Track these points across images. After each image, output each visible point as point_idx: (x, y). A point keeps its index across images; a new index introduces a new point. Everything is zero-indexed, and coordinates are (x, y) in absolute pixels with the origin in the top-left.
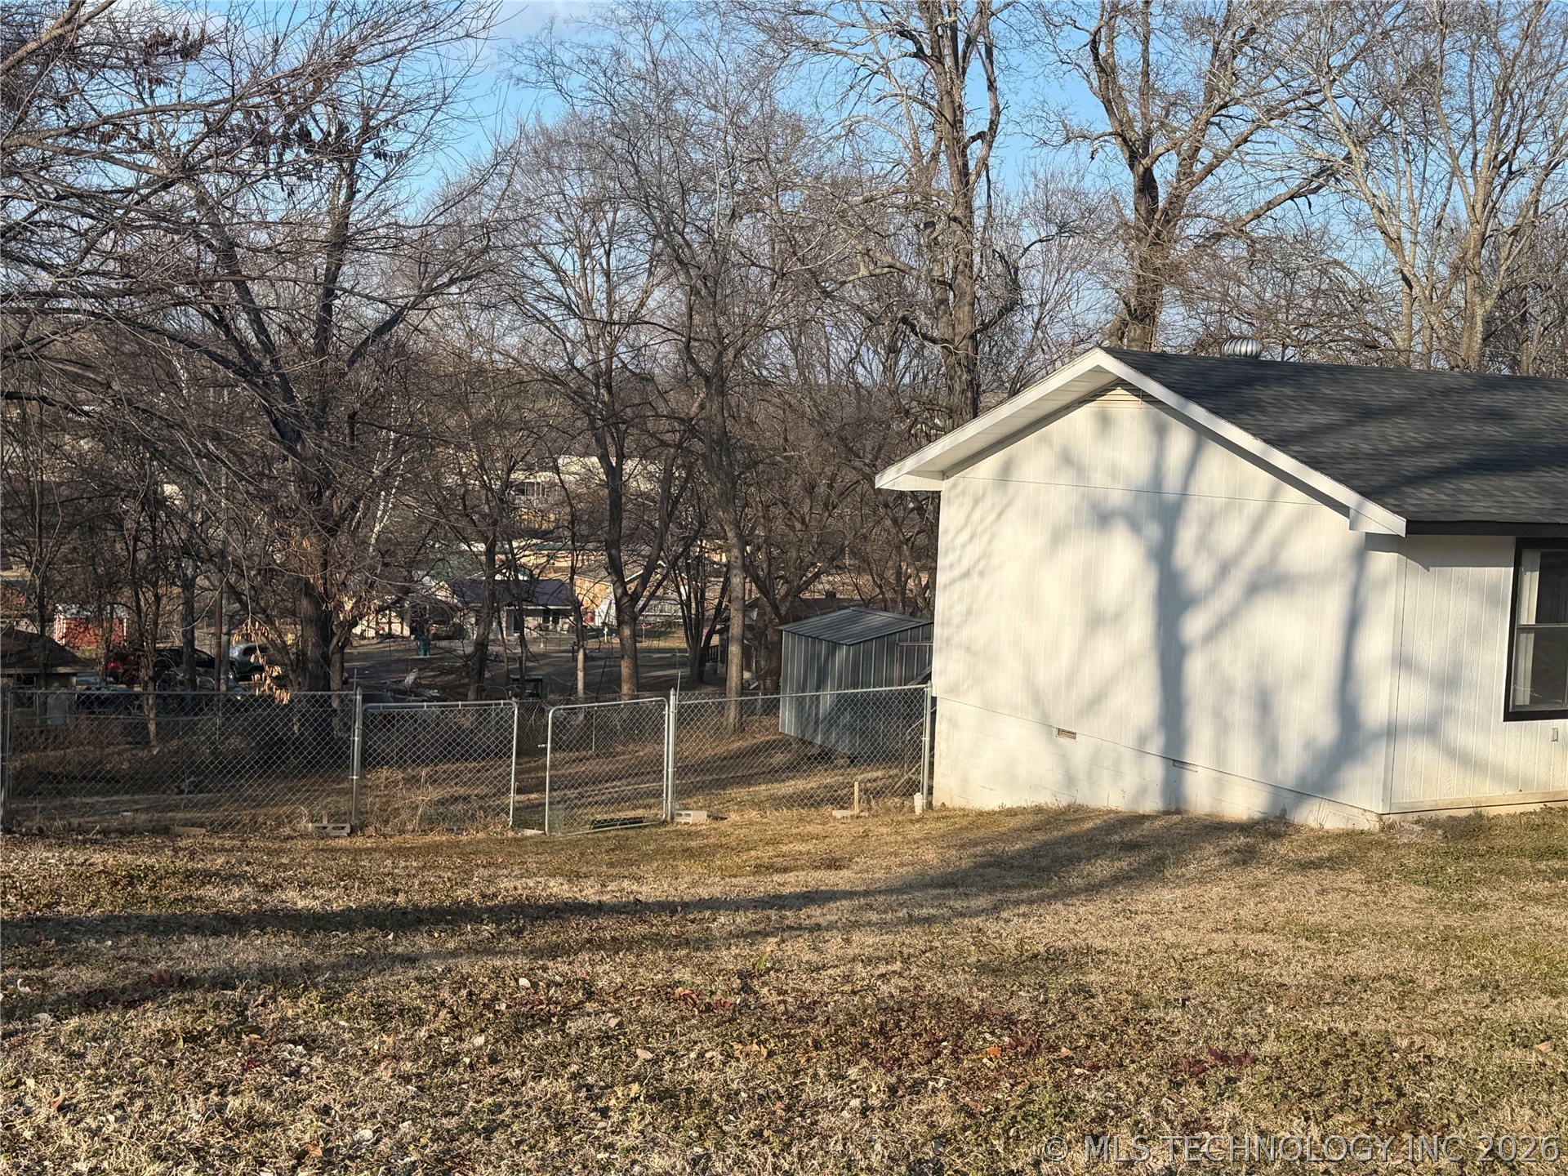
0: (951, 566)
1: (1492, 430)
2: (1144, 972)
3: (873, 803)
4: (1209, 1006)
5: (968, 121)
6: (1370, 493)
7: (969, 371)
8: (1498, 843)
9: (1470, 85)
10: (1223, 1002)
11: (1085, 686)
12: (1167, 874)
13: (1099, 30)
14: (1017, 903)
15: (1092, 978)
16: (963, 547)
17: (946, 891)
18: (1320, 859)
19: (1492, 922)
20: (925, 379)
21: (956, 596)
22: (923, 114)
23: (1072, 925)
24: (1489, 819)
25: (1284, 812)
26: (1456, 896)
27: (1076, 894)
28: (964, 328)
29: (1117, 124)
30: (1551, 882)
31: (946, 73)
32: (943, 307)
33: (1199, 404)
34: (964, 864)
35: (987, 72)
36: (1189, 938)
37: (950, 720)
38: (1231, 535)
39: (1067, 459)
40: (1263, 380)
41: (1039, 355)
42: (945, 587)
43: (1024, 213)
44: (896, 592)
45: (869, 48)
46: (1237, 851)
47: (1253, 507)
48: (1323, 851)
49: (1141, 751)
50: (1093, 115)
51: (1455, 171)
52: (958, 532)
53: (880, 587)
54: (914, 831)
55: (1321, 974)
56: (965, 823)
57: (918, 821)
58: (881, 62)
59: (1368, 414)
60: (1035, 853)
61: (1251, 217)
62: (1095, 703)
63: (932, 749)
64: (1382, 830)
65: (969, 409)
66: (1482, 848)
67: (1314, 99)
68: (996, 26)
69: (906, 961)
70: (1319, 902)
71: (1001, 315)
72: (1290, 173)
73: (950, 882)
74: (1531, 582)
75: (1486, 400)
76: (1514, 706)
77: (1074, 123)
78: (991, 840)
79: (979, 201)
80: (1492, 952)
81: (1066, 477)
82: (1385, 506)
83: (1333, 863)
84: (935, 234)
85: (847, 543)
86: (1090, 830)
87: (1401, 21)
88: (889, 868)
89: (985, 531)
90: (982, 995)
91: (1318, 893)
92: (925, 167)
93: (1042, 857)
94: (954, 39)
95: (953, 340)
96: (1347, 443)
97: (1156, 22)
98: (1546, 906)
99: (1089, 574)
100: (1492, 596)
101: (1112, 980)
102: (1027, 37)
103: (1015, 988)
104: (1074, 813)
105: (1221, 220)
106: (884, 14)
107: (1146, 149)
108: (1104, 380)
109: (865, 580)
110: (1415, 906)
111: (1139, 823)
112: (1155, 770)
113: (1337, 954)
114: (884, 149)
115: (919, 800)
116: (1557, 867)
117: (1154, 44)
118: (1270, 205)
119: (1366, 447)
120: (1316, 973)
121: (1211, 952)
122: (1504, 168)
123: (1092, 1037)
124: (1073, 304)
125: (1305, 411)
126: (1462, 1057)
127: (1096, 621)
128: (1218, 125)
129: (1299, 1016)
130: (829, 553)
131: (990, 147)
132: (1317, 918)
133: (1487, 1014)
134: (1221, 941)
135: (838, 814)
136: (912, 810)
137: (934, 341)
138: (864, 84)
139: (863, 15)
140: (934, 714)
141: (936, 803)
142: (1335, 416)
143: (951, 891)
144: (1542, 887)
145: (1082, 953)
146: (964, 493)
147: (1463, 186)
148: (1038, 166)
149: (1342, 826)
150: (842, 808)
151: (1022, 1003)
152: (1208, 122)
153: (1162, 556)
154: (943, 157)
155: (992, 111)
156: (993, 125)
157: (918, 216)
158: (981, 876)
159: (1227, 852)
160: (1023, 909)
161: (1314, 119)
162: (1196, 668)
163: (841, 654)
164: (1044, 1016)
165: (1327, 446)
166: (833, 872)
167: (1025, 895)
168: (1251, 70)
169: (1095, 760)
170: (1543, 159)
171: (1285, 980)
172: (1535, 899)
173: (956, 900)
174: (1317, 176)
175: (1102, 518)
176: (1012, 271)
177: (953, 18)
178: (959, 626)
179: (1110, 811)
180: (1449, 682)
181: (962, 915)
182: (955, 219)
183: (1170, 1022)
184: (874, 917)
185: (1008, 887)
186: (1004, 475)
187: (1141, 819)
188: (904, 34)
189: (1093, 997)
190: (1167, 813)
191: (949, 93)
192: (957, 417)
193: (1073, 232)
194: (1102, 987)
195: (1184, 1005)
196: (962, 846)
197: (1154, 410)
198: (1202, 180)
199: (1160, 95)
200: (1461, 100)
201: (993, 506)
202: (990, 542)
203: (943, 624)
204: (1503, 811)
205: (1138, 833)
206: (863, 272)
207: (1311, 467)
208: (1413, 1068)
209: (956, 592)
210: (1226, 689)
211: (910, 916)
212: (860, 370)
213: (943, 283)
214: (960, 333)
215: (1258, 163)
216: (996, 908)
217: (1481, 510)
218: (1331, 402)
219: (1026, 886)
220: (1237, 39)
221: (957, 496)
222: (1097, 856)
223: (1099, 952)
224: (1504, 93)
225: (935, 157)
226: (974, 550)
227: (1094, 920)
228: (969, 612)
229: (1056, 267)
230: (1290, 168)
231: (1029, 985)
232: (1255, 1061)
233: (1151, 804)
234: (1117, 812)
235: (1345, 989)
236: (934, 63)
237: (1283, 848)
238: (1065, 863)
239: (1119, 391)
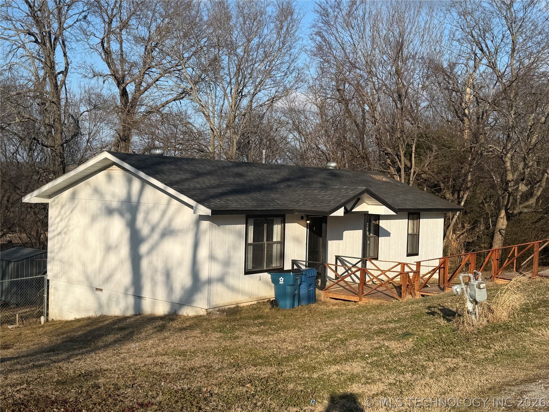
0: (54, 231)
1: (238, 180)
2: (120, 376)
3: (24, 321)
4: (141, 385)
5: (56, 67)
6: (200, 201)
7: (61, 158)
8: (243, 315)
9: (229, 66)
10: (147, 383)
11: (105, 272)
12: (134, 338)
13: (104, 38)
14: (77, 355)
15: (100, 381)
16: (58, 223)
17: (50, 353)
18: (187, 326)
19: (240, 342)
20: (45, 160)
21: (56, 242)
22: (39, 63)
23: (96, 361)
24: (241, 308)
25: (176, 311)
26: (229, 335)
27: (100, 349)
28: (59, 142)
29: (112, 72)
30: (258, 327)
31: (47, 49)
32: (50, 134)
33: (142, 171)
34: (58, 342)
35: (63, 50)
36: (138, 360)
37: (55, 288)
38: (155, 217)
39: (96, 191)
40: (164, 163)
41: (89, 152)
42: (51, 239)
43: (81, 101)
44: (36, 240)
45: (17, 38)
46: (159, 327)
47: (162, 207)
48: (188, 323)
49: (126, 294)
50: (103, 68)
51: (225, 95)
52: (56, 218)
53: (30, 238)
54: (40, 331)
55: (182, 369)
56: (60, 326)
57: (42, 327)
58: (22, 43)
59: (199, 175)
60: (86, 335)
61: (161, 106)
62: (108, 279)
63: (48, 299)
64: (207, 314)
65: (62, 171)
66: (238, 317)
67: (179, 68)
68: (66, 33)
69: (28, 384)
70: (185, 342)
71: (72, 138)
72: (172, 92)
73: (53, 350)
74: (251, 229)
75: (236, 170)
76: (247, 270)
77: (96, 70)
78: (70, 332)
79: (63, 96)
80: (238, 353)
81: (96, 197)
82: (204, 206)
83: (191, 328)
84: (45, 107)
85: (15, 222)
86: (108, 324)
87: (206, 44)
88: (28, 346)
89: (66, 217)
90: (56, 393)
91: (185, 339)
92: (40, 83)
93: (88, 336)
94: (50, 37)
95: (55, 146)
96: (192, 185)
97: (124, 37)
98: (256, 335)
99: (106, 232)
100: (239, 234)
101: (108, 380)
102: (78, 38)
103: (70, 389)
104: (103, 318)
105: (151, 106)
106: (22, 26)
107: (123, 81)
108: (108, 163)
109: (24, 235)
110: (216, 339)
111: (125, 320)
112: (131, 300)
113: (188, 360)
114: (24, 75)
115: (43, 319)
116: (261, 321)
117: (124, 45)
118: (167, 102)
119: (198, 186)
120: (180, 368)
121: (145, 365)
122: (240, 94)
123: (95, 404)
124: (101, 133)
125: (178, 174)
126: (222, 392)
127: (109, 248)
128: (148, 74)
129: (172, 385)
130: (9, 226)
131: (66, 77)
132: (184, 348)
133: (234, 375)
134: (150, 360)
135: (10, 327)
136: (40, 323)
137: (47, 147)
138: (15, 51)
139: (14, 26)
140: (48, 286)
141: (50, 319)
142: (188, 175)
143: (52, 353)
144: (255, 329)
145: (98, 372)
146: (57, 203)
147: (228, 100)
148: (86, 84)
149: (194, 314)
150: (12, 324)
151: (71, 395)
152: (144, 73)
153: (132, 225)
154: (47, 79)
155: (65, 64)
156: (66, 69)
157: (38, 101)
158: (65, 346)
159: (155, 328)
160: (79, 357)
161: (180, 74)
162: (145, 264)
163: (11, 265)
164: (79, 398)
165: (186, 186)
166: (6, 350)
167: (81, 351)
168: (158, 56)
169: (110, 298)
170: (252, 91)
171: (170, 372)
172: (253, 333)
173: (53, 356)
174: (182, 94)
175: (110, 212)
176: (77, 122)
177: (49, 30)
178: (57, 253)
179: (115, 316)
180: (227, 263)
181: (55, 362)
182: (53, 102)
183: (126, 394)
184: (19, 367)
185: (75, 349)
186: (73, 196)
187: (125, 318)
188: (30, 34)
189: (99, 388)
190: (136, 315)
191: (49, 56)
192: (57, 175)
193: (99, 109)
194: (103, 384)
195: (133, 386)
196: (58, 335)
197: (127, 173)
198: (143, 93)
199: (128, 62)
200: (226, 71)
201: (69, 208)
202: (68, 221)
203: (51, 252)
204: (245, 304)
205: (125, 323)
206: (17, 120)
207: (181, 193)
208: (205, 399)
209: (55, 240)
210: (155, 271)
211: (34, 365)
212: (18, 156)
213: (50, 125)
214: (57, 144)
215: (162, 88)
216: (69, 358)
217: (235, 206)
218: (187, 171)
219: (82, 348)
220: (153, 45)
221: (55, 205)
222: (109, 334)
223: (104, 371)
224: (239, 70)
225: (44, 79)
226: (62, 224)
227: (105, 358)
228: (61, 247)
229: (94, 120)
230: (173, 90)
231: (76, 387)
232: (152, 404)
233: (130, 312)
234: (118, 316)
235: (189, 373)
236: (42, 45)
237: (175, 324)
238: (97, 338)
239: (114, 166)
